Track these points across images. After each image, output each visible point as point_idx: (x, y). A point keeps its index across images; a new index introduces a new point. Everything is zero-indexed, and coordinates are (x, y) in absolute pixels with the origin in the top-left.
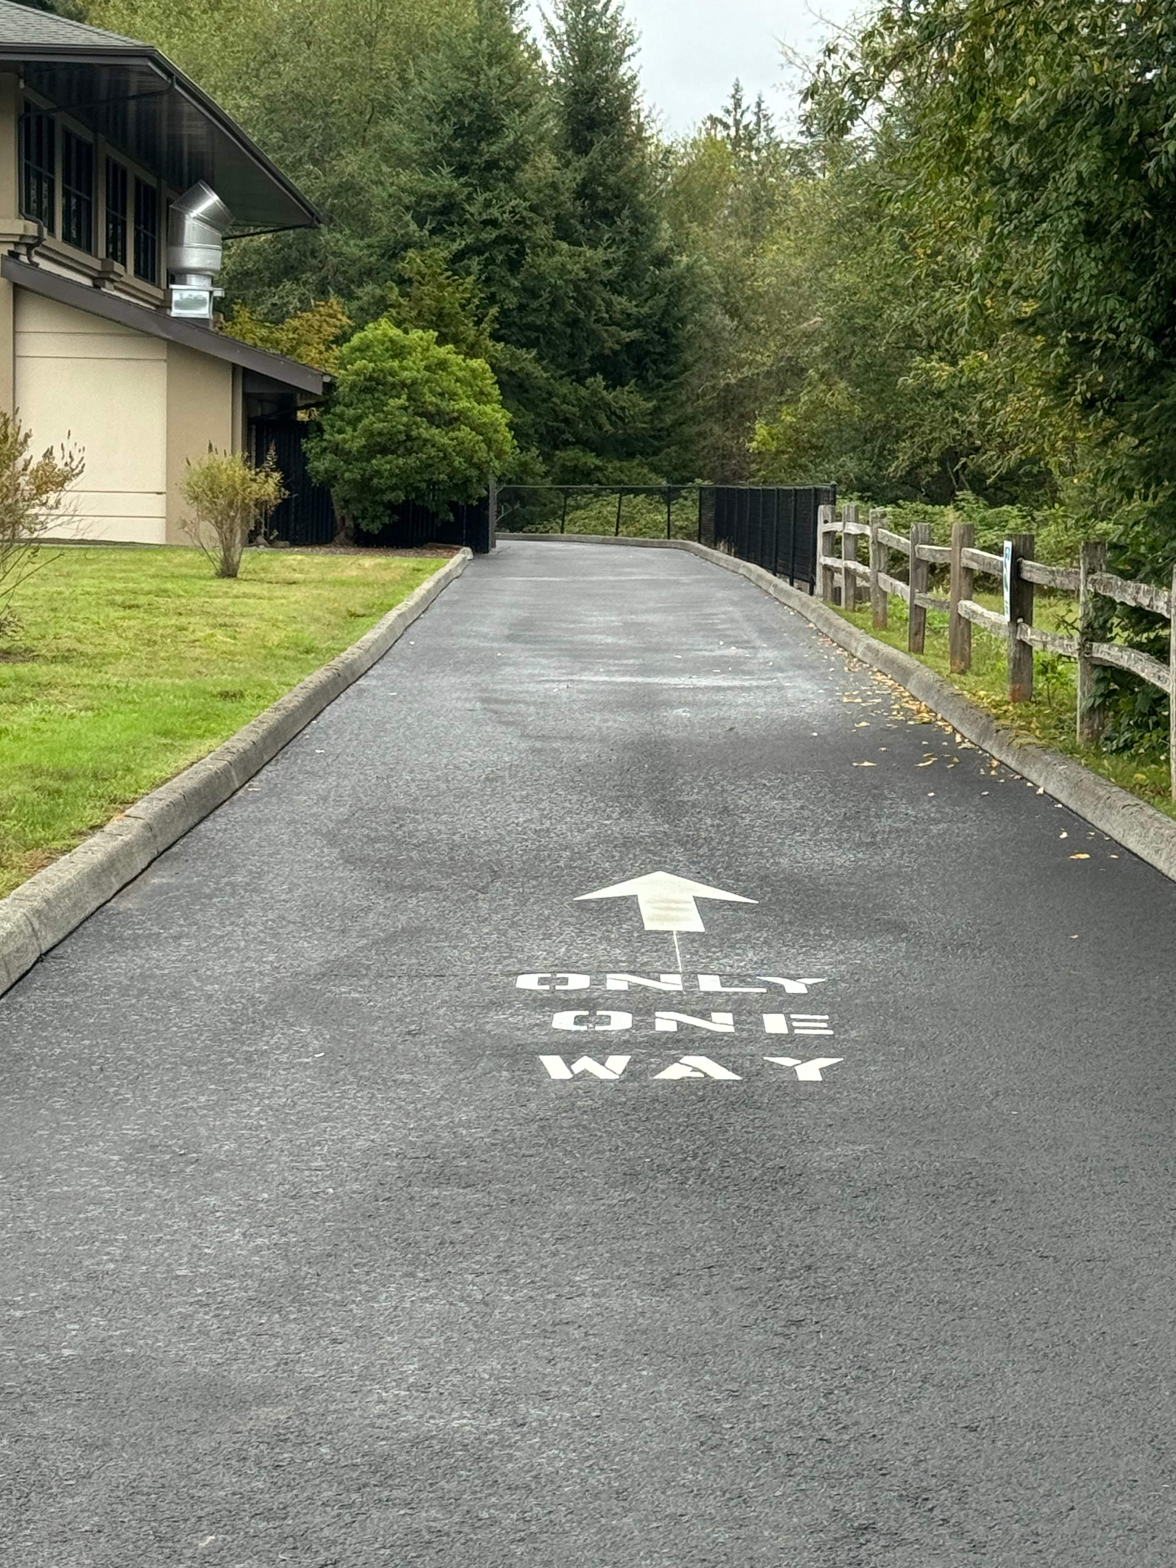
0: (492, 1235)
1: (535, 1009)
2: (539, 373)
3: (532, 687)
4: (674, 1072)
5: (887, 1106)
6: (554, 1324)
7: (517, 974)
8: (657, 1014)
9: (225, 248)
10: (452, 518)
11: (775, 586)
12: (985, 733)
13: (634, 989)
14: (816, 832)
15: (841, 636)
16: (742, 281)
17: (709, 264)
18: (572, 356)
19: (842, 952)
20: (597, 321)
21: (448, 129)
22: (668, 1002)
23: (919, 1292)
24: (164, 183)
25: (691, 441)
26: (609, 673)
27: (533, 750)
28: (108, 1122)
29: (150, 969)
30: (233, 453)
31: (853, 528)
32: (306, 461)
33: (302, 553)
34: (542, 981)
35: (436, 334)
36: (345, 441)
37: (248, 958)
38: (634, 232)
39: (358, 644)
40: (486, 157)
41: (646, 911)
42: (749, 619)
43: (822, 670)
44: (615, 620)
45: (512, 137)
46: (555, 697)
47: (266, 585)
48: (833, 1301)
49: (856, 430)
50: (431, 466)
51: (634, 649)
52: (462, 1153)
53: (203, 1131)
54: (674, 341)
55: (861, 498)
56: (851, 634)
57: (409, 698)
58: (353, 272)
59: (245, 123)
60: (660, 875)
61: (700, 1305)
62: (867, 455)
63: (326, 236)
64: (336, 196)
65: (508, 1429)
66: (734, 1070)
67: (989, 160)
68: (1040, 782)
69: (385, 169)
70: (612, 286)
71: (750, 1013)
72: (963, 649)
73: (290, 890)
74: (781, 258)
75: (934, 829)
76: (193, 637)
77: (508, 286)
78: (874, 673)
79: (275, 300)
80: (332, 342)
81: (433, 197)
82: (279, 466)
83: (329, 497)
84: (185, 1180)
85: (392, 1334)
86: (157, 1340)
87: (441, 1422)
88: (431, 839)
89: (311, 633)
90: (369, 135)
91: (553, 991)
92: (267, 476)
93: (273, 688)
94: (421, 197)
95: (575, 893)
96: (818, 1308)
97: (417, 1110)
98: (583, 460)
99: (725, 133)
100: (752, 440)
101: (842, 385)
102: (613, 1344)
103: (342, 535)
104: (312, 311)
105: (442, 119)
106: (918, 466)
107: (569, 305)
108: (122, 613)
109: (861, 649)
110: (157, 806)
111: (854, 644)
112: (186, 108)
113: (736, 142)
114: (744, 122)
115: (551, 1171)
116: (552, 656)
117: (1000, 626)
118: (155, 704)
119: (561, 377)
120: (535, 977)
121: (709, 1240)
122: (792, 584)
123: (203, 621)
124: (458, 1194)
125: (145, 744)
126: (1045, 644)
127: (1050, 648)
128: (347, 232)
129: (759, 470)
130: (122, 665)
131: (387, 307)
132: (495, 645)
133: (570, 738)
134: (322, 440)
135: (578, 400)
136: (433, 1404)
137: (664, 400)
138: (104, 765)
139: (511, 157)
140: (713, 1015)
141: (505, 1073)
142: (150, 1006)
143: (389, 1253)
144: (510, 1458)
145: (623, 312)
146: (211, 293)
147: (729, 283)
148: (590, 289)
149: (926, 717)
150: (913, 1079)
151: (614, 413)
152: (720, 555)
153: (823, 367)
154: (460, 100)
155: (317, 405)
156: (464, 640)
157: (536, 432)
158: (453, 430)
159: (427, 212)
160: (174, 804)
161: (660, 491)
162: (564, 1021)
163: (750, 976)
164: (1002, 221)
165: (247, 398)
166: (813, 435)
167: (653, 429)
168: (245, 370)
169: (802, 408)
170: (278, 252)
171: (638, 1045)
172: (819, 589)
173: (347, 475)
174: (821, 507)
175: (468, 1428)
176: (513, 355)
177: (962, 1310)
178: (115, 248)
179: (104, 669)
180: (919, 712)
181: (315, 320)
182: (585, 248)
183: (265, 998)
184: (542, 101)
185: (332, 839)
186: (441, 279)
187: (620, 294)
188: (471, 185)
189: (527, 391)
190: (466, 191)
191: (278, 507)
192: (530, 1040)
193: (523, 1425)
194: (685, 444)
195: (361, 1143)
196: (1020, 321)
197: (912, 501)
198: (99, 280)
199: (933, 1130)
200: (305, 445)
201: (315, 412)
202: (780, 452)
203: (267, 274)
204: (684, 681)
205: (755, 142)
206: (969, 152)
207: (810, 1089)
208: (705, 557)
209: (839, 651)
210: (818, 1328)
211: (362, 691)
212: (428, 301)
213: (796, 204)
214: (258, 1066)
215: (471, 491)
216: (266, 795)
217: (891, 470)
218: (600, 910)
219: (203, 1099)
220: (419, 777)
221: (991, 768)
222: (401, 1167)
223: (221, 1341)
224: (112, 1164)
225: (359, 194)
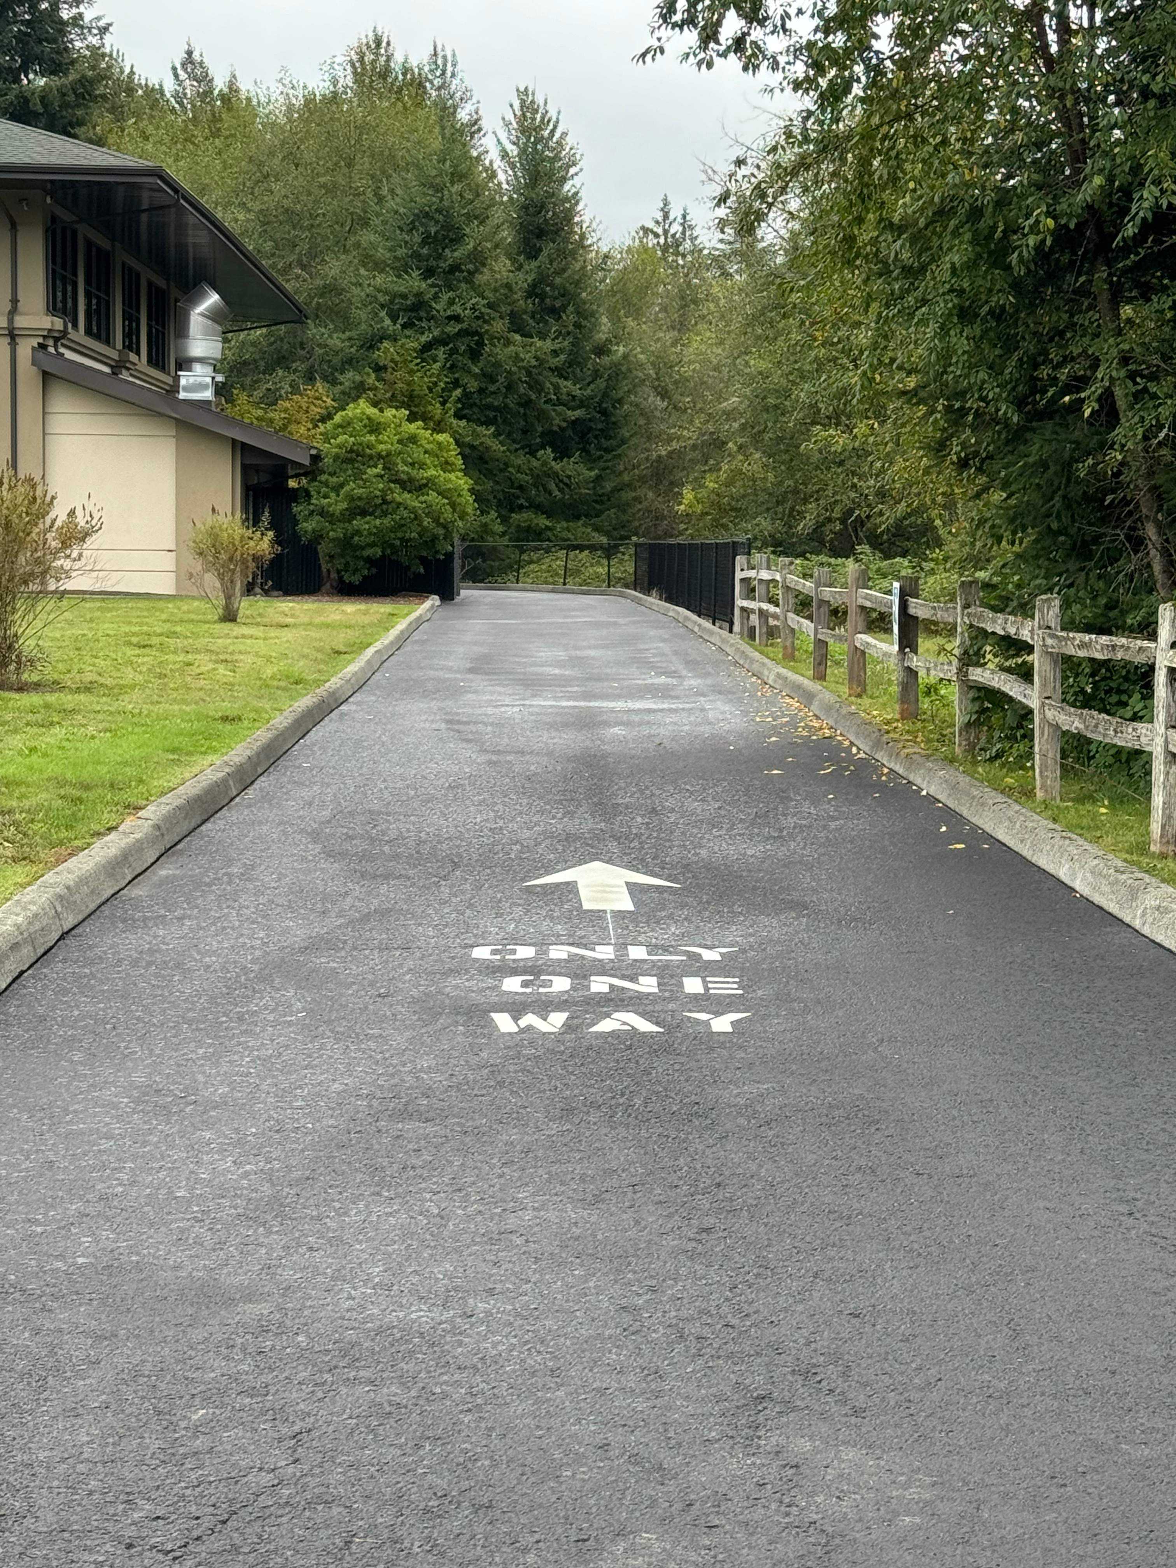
0: (447, 1161)
1: (487, 975)
2: (497, 447)
3: (490, 710)
4: (606, 1026)
5: (787, 1051)
6: (500, 1233)
7: (472, 946)
8: (592, 978)
9: (226, 341)
10: (422, 570)
11: (699, 625)
12: (877, 745)
13: (572, 958)
14: (731, 828)
15: (755, 667)
16: (671, 367)
17: (642, 353)
18: (525, 432)
19: (752, 926)
20: (546, 402)
21: (417, 238)
22: (602, 968)
23: (812, 1204)
24: (172, 284)
25: (628, 505)
26: (555, 698)
27: (490, 763)
28: (119, 1071)
29: (157, 944)
30: (233, 514)
31: (765, 575)
32: (296, 523)
33: (294, 601)
34: (494, 952)
35: (407, 412)
36: (330, 505)
37: (242, 935)
38: (578, 326)
39: (340, 675)
40: (450, 261)
41: (584, 893)
42: (676, 653)
43: (739, 694)
44: (562, 655)
45: (472, 245)
46: (509, 719)
47: (262, 628)
48: (737, 1213)
49: (770, 494)
50: (403, 525)
51: (577, 679)
52: (423, 1094)
53: (201, 1078)
54: (613, 419)
55: (774, 552)
56: (763, 664)
57: (384, 720)
58: (336, 361)
59: (242, 234)
60: (597, 864)
61: (625, 1216)
62: (780, 516)
63: (313, 331)
64: (321, 296)
65: (459, 1320)
66: (657, 1024)
67: (876, 255)
68: (923, 786)
69: (362, 271)
70: (558, 372)
71: (672, 977)
72: (859, 676)
73: (279, 879)
74: (703, 348)
75: (833, 825)
76: (198, 671)
77: (469, 372)
78: (783, 697)
79: (269, 385)
80: (319, 421)
81: (404, 297)
82: (273, 526)
83: (316, 553)
84: (184, 1118)
85: (360, 1242)
86: (159, 1250)
87: (401, 1315)
88: (401, 836)
89: (300, 667)
90: (349, 243)
91: (503, 960)
92: (262, 534)
93: (267, 713)
94: (395, 296)
95: (523, 880)
96: (726, 1218)
97: (385, 1059)
98: (536, 521)
99: (655, 241)
100: (680, 503)
101: (757, 455)
102: (549, 1249)
103: (328, 585)
104: (301, 395)
105: (412, 230)
106: (823, 525)
107: (522, 389)
108: (137, 652)
109: (772, 677)
110: (165, 809)
111: (766, 673)
112: (191, 220)
113: (665, 248)
114: (672, 231)
115: (499, 1108)
116: (508, 685)
117: (890, 655)
118: (164, 727)
119: (516, 450)
120: (488, 949)
121: (634, 1163)
122: (714, 624)
123: (207, 658)
124: (419, 1127)
125: (156, 760)
126: (928, 670)
127: (933, 672)
128: (331, 326)
129: (686, 529)
130: (136, 695)
131: (365, 390)
132: (459, 676)
133: (522, 753)
134: (309, 504)
135: (531, 470)
136: (394, 1299)
137: (604, 469)
138: (120, 777)
139: (471, 261)
140: (640, 978)
141: (461, 1028)
142: (156, 976)
143: (359, 1177)
144: (460, 1344)
145: (568, 394)
146: (213, 378)
147: (660, 369)
148: (540, 374)
149: (827, 733)
150: (811, 1029)
151: (561, 481)
152: (653, 600)
153: (740, 441)
154: (427, 213)
155: (305, 474)
156: (432, 672)
157: (495, 497)
158: (423, 495)
159: (400, 309)
160: (179, 808)
161: (602, 547)
162: (512, 984)
163: (672, 946)
164: (887, 306)
165: (245, 469)
166: (733, 498)
167: (595, 494)
168: (243, 444)
169: (723, 476)
170: (272, 344)
171: (575, 1004)
172: (737, 627)
173: (331, 533)
174: (738, 557)
175: (424, 1319)
176: (474, 431)
177: (850, 1218)
178: (131, 342)
179: (121, 698)
180: (821, 728)
181: (303, 402)
182: (536, 339)
183: (256, 968)
184: (497, 215)
185: (315, 836)
186: (412, 366)
187: (566, 379)
188: (437, 286)
189: (486, 463)
190: (433, 290)
191: (272, 561)
192: (483, 999)
193: (472, 1316)
194: (623, 508)
195: (336, 1087)
196: (904, 393)
197: (818, 554)
198: (117, 367)
199: (827, 1071)
200: (296, 509)
201: (304, 481)
202: (704, 514)
203: (262, 363)
204: (620, 705)
205: (681, 248)
206: (860, 247)
207: (722, 1039)
208: (639, 602)
209: (754, 679)
210: (726, 1234)
211: (343, 715)
212: (400, 385)
213: (716, 300)
214: (249, 1024)
215: (439, 547)
216: (259, 801)
217: (799, 528)
218: (545, 894)
219: (201, 1051)
220: (391, 785)
221: (882, 774)
222: (371, 1106)
223: (214, 1250)
224: (122, 1105)
225: (341, 294)
